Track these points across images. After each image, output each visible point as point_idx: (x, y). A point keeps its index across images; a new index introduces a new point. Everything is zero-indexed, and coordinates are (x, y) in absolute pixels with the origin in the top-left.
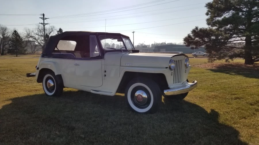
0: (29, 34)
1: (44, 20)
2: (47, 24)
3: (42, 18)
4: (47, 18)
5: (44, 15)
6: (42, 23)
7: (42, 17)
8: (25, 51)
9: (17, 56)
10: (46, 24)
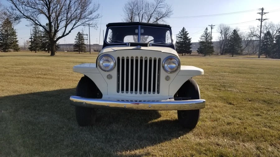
0: (253, 32)
1: (262, 15)
2: (266, 19)
3: (260, 13)
4: (266, 13)
5: (263, 9)
6: (259, 20)
7: (261, 11)
8: (242, 51)
9: (233, 56)
10: (264, 20)
